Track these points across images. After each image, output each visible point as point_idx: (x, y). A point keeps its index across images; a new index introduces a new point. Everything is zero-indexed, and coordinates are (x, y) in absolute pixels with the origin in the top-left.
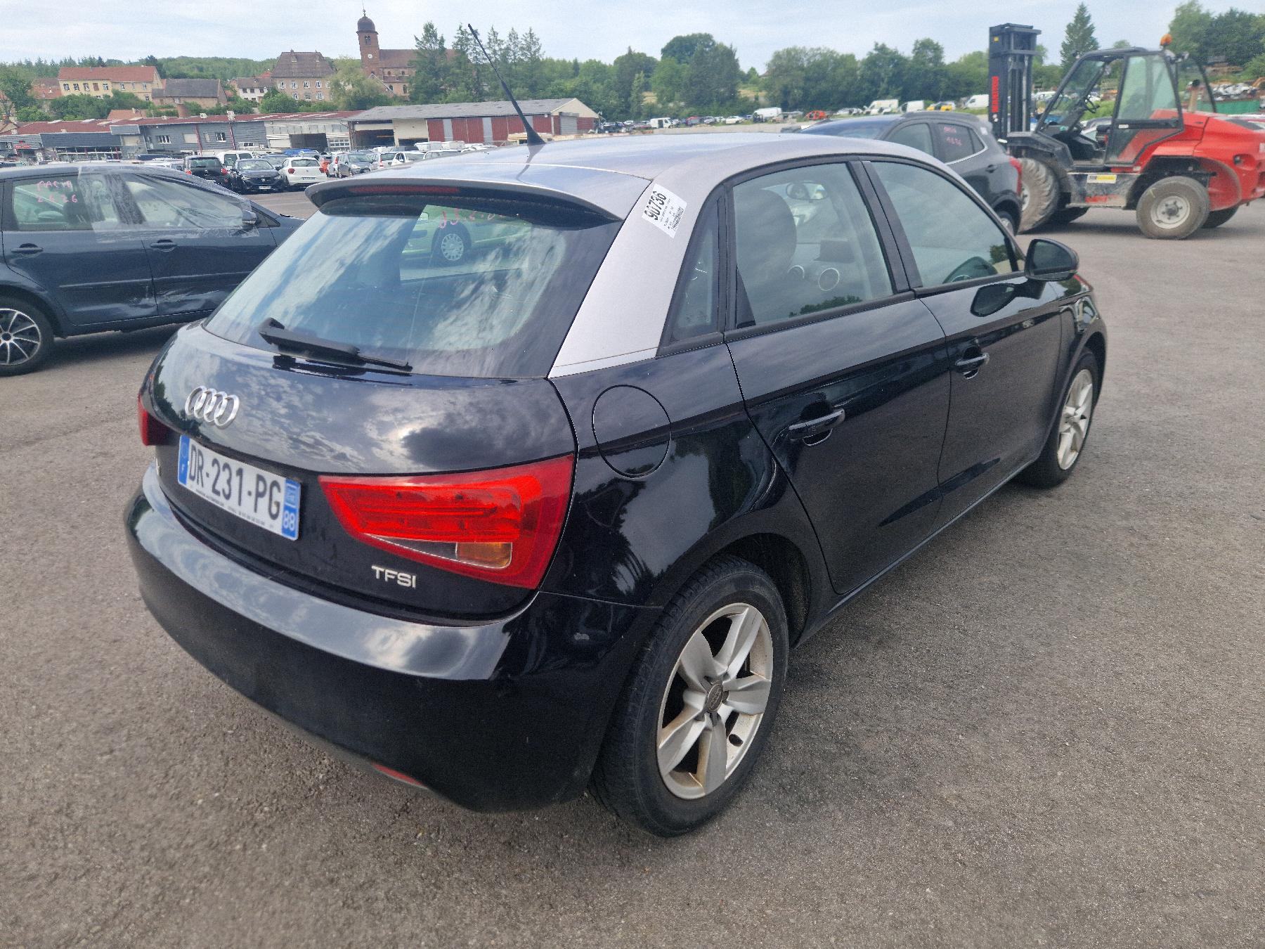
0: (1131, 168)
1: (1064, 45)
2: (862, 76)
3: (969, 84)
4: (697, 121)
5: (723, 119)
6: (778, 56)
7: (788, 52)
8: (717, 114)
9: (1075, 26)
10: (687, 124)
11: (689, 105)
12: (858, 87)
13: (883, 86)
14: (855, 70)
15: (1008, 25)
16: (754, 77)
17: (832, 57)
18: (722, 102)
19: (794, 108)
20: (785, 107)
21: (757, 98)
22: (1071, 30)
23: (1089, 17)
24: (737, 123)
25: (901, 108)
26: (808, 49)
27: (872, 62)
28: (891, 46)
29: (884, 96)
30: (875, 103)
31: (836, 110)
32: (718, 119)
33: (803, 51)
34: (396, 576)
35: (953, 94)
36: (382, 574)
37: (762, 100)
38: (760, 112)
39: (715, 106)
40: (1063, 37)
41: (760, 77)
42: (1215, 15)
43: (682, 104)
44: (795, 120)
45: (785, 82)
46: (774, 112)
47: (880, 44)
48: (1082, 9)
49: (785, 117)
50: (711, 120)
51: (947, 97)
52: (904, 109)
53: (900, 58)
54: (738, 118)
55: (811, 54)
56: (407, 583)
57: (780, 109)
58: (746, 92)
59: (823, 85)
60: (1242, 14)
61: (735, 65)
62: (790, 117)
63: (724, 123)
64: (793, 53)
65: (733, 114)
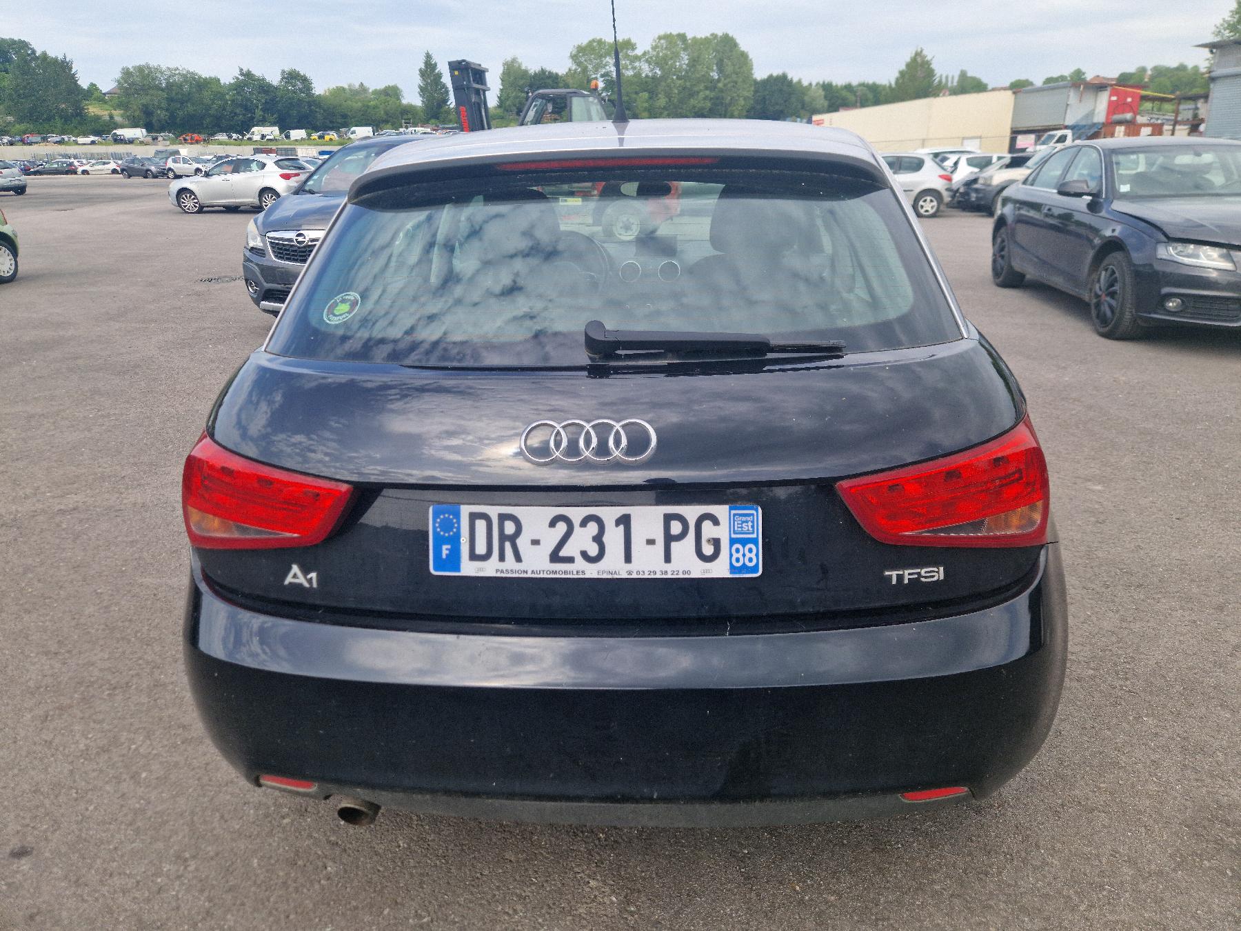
0: (590, 192)
1: (420, 87)
2: (233, 101)
3: (344, 116)
4: (39, 139)
5: (74, 138)
6: (127, 73)
7: (140, 69)
8: (63, 132)
9: (426, 71)
10: (23, 142)
11: (21, 120)
12: (231, 113)
13: (259, 113)
14: (223, 95)
15: (464, 61)
16: (96, 94)
17: (194, 79)
18: (66, 119)
19: (162, 129)
20: (149, 127)
21: (111, 117)
22: (423, 74)
23: (436, 64)
24: (93, 143)
25: (283, 136)
26: (164, 68)
27: (238, 86)
28: (257, 73)
29: (263, 122)
30: (255, 129)
31: (213, 134)
32: (66, 138)
33: (158, 69)
34: (919, 574)
35: (331, 125)
36: (900, 578)
37: (118, 119)
38: (119, 132)
39: (58, 122)
40: (418, 80)
41: (105, 94)
42: (532, 72)
43: (10, 118)
44: (168, 142)
45: (144, 101)
46: (139, 133)
47: (245, 70)
48: (428, 56)
49: (155, 139)
50: (58, 139)
51: (326, 128)
52: (288, 137)
53: (270, 85)
54: (92, 138)
55: (168, 73)
56: (933, 577)
57: (144, 130)
58: (93, 110)
59: (190, 108)
60: (550, 72)
61: (72, 79)
62: (160, 139)
63: (76, 143)
64: (146, 72)
65: (85, 135)
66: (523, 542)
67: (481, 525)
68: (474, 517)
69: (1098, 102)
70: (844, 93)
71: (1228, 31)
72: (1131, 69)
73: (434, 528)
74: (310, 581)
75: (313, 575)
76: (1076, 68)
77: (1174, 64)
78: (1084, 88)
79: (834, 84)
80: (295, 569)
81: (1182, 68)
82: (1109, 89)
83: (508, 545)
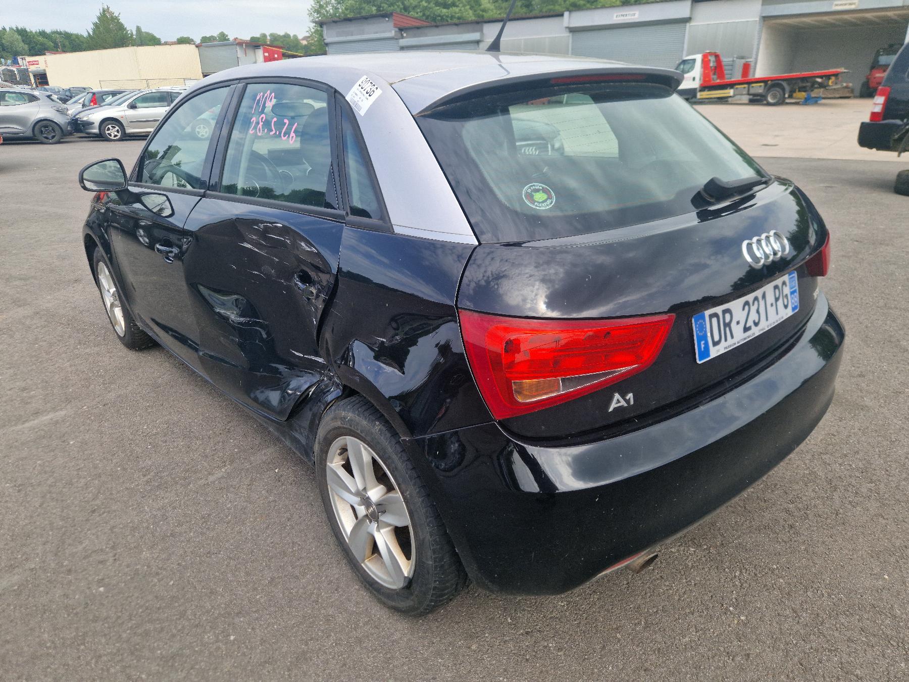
66: (733, 325)
67: (714, 320)
68: (711, 316)
69: (257, 56)
70: (41, 39)
71: (316, 14)
72: (257, 35)
73: (697, 331)
74: (628, 401)
75: (630, 396)
76: (220, 31)
77: (282, 34)
78: (246, 46)
79: (28, 30)
80: (617, 396)
81: (287, 36)
82: (261, 47)
83: (727, 329)
